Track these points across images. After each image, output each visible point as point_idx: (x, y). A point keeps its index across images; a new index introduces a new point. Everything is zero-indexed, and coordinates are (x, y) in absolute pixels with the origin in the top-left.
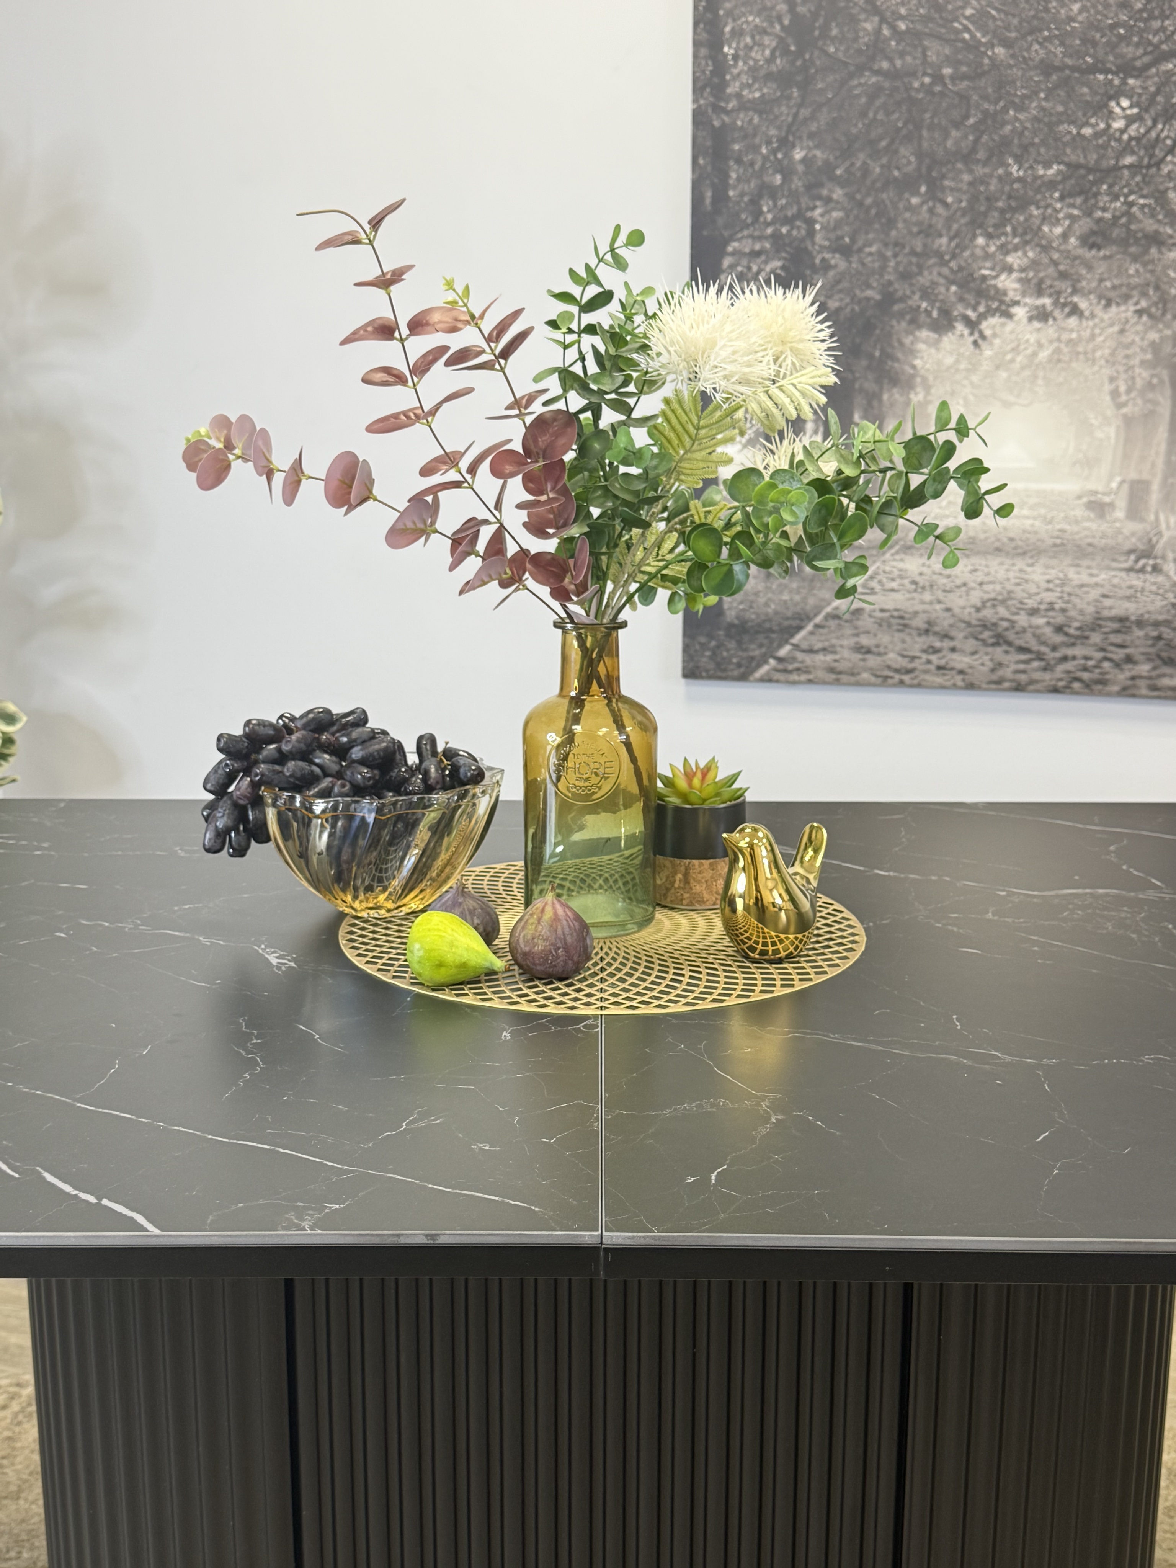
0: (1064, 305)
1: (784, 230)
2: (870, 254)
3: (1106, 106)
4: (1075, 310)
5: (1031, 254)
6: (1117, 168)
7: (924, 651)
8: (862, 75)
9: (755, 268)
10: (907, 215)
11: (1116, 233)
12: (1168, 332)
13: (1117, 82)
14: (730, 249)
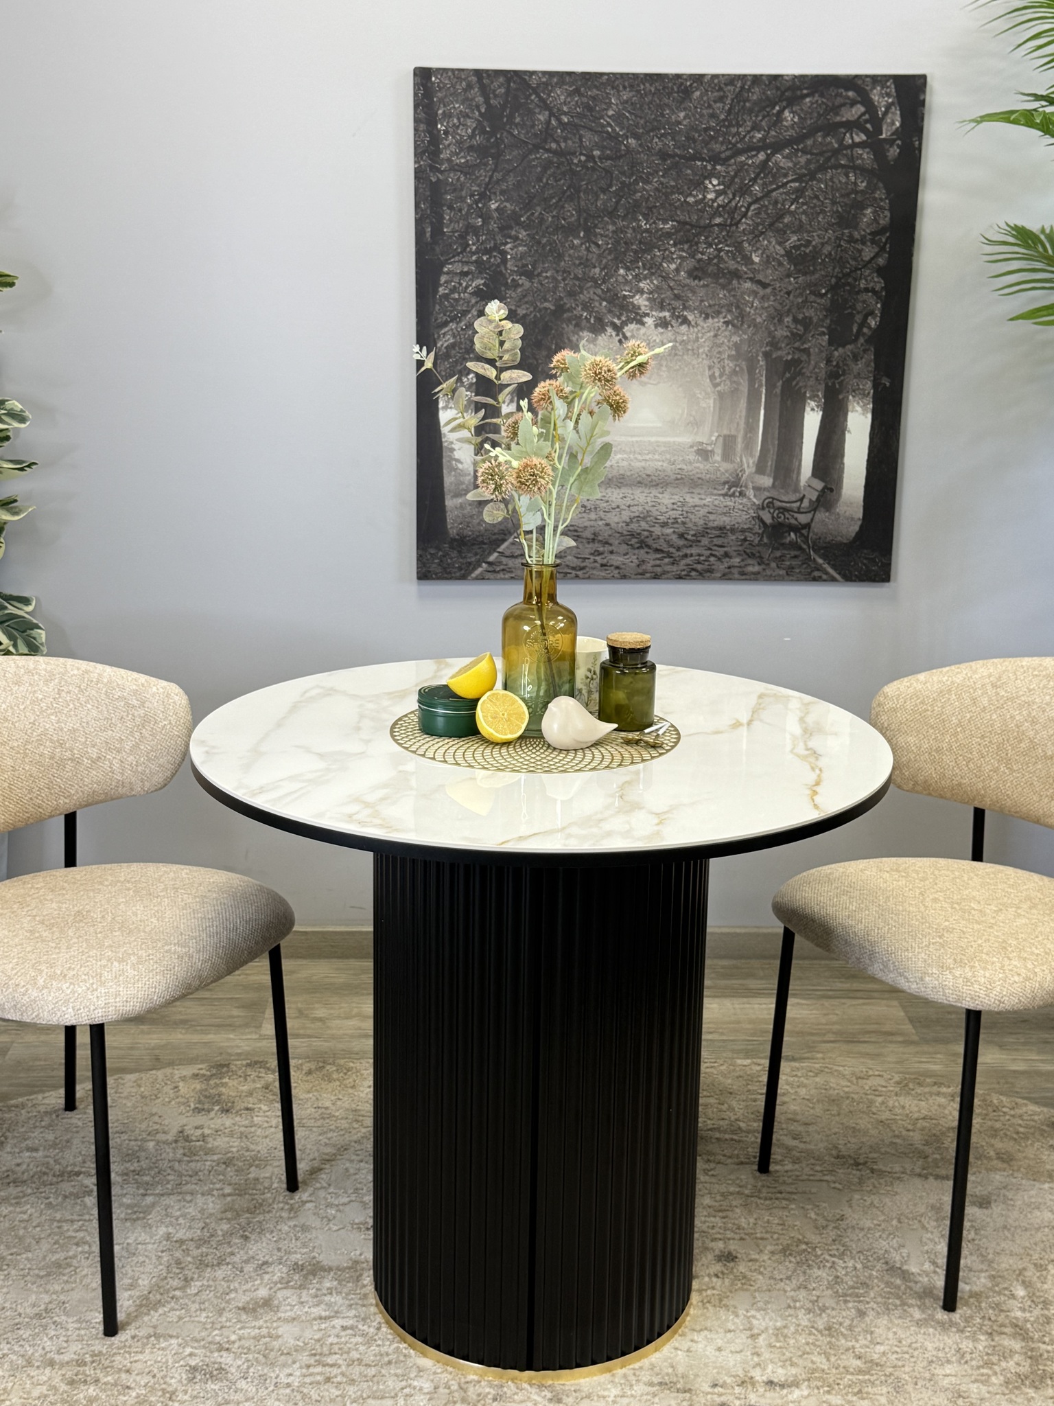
0: (678, 317)
1: (485, 258)
2: (547, 277)
3: (703, 183)
4: (685, 321)
5: (655, 282)
6: (711, 226)
7: (592, 554)
8: (538, 152)
9: (464, 284)
10: (572, 251)
11: (710, 269)
12: (746, 337)
13: (709, 167)
14: (445, 270)
